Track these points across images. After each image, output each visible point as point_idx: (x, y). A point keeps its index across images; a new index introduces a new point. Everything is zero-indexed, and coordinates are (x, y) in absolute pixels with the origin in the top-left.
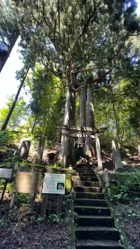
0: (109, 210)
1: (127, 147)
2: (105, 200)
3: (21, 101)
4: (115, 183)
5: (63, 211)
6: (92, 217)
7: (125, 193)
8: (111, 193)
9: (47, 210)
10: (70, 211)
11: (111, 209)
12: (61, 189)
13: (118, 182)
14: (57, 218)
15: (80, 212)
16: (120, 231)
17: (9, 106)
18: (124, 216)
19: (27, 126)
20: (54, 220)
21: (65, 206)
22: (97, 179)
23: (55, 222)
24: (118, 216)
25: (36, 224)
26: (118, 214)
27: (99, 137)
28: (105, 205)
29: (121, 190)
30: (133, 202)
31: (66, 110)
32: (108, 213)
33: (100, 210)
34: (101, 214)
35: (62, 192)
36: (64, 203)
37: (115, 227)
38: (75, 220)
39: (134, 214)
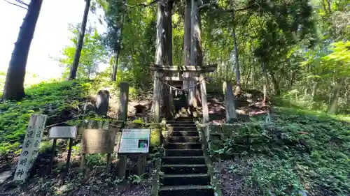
0: (206, 167)
1: (250, 92)
2: (204, 156)
3: (93, 34)
4: (219, 136)
5: (146, 171)
6: (182, 176)
7: (229, 147)
8: (211, 148)
9: (127, 171)
10: (155, 171)
11: (209, 166)
12: (144, 146)
13: (222, 135)
14: (138, 179)
15: (167, 171)
16: (215, 188)
17: (75, 42)
18: (223, 172)
19: (109, 72)
20: (135, 181)
21: (150, 165)
22: (198, 133)
23: (136, 183)
24: (216, 173)
25: (113, 186)
26: (216, 171)
27: (205, 79)
28: (203, 161)
29: (224, 144)
30: (240, 157)
31: (158, 41)
32: (205, 170)
33: (195, 167)
34: (195, 173)
35: (146, 150)
36: (149, 162)
37: (210, 185)
38: (160, 180)
39: (236, 170)
